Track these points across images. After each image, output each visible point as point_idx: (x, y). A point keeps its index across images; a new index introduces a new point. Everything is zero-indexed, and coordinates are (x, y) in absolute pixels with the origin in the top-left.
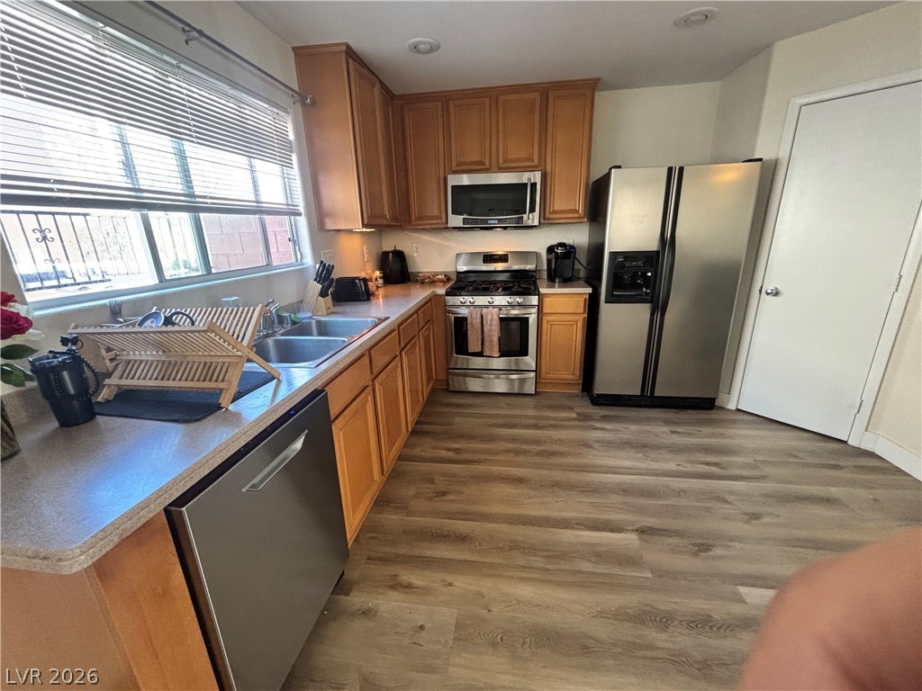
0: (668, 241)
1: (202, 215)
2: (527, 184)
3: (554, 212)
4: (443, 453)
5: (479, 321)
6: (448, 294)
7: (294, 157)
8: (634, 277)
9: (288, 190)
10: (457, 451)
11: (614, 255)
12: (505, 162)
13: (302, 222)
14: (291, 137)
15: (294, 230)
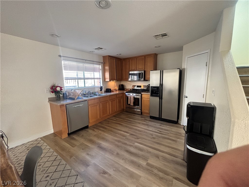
0: (161, 85)
1: (85, 80)
2: (141, 73)
3: (147, 78)
4: (115, 119)
5: (130, 98)
6: (126, 93)
7: (101, 71)
8: (156, 92)
9: (100, 76)
10: (117, 119)
11: (151, 87)
12: (139, 69)
13: (101, 80)
14: (101, 68)
15: (100, 81)
